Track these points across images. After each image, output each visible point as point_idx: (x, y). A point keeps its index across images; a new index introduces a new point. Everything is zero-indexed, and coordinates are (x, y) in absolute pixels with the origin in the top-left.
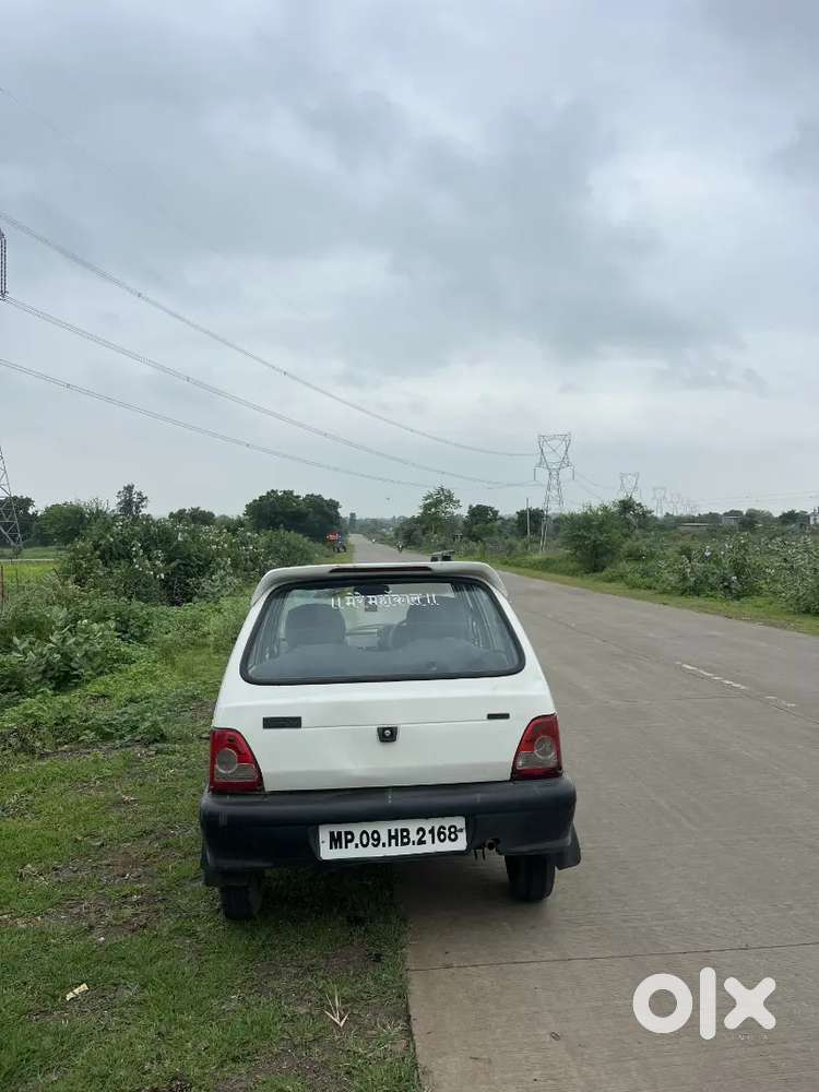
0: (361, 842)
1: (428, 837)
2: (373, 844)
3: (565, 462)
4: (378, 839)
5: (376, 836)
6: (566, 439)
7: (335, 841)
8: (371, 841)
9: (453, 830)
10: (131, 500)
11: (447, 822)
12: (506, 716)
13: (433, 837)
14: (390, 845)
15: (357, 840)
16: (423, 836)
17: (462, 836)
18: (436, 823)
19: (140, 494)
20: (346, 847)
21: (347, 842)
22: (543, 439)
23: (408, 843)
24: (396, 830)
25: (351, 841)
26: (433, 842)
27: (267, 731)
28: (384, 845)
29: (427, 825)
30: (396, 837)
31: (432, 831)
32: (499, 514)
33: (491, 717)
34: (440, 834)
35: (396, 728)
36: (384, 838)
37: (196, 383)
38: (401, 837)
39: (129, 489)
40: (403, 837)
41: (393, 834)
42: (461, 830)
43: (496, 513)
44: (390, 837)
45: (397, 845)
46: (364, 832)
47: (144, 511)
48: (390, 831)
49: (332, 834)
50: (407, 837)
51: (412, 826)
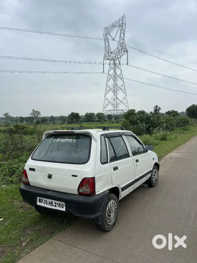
1: (57, 205)
4: (47, 203)
7: (40, 201)
9: (62, 205)
10: (157, 109)
11: (61, 203)
12: (76, 176)
14: (49, 205)
15: (43, 202)
16: (56, 205)
17: (64, 207)
18: (59, 202)
19: (159, 107)
23: (53, 206)
26: (58, 207)
29: (57, 202)
31: (58, 204)
33: (73, 176)
34: (60, 205)
35: (52, 175)
37: (173, 78)
38: (51, 204)
39: (157, 106)
40: (52, 204)
41: (50, 202)
42: (64, 206)
44: (49, 203)
46: (45, 200)
47: (160, 112)
49: (39, 199)
50: (53, 204)
51: (54, 201)
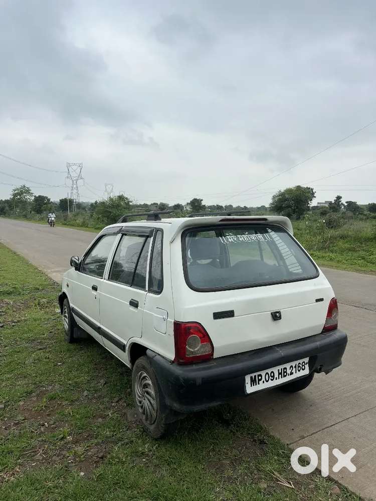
0: (266, 379)
1: (294, 370)
2: (271, 379)
3: (80, 177)
4: (273, 377)
5: (272, 374)
6: (80, 166)
7: (253, 382)
8: (270, 378)
9: (303, 364)
11: (301, 361)
12: (322, 299)
13: (296, 370)
14: (279, 378)
15: (263, 379)
16: (292, 370)
17: (307, 367)
18: (297, 362)
20: (259, 384)
21: (259, 380)
22: (69, 165)
23: (286, 376)
24: (282, 369)
25: (261, 380)
26: (296, 372)
27: (216, 320)
28: (276, 379)
29: (293, 364)
30: (281, 374)
31: (295, 367)
32: (51, 200)
33: (317, 301)
34: (298, 368)
35: (281, 312)
36: (276, 375)
38: (283, 373)
41: (280, 372)
42: (307, 363)
43: (49, 200)
44: (279, 374)
45: (282, 377)
46: (267, 373)
48: (279, 370)
49: (251, 377)
50: (286, 372)
51: (288, 366)
